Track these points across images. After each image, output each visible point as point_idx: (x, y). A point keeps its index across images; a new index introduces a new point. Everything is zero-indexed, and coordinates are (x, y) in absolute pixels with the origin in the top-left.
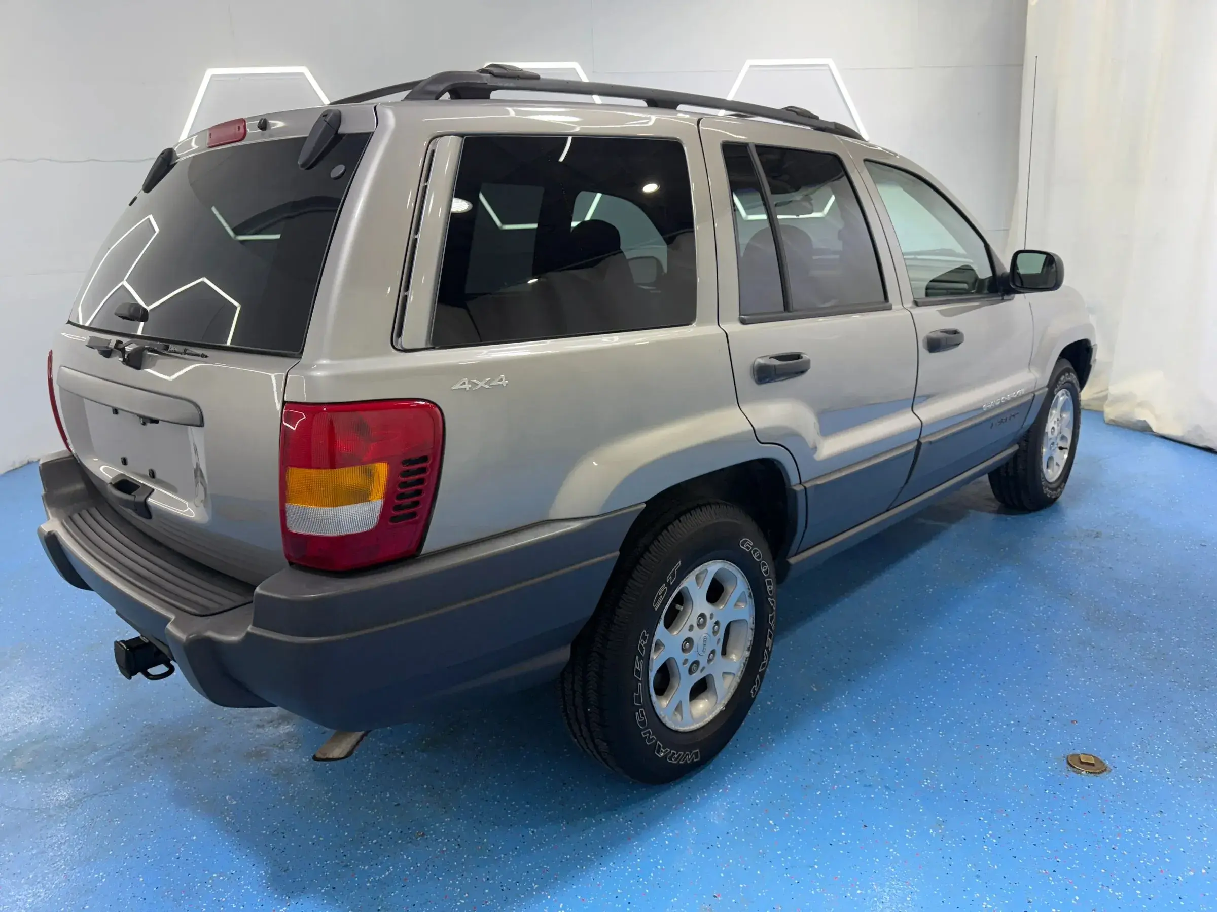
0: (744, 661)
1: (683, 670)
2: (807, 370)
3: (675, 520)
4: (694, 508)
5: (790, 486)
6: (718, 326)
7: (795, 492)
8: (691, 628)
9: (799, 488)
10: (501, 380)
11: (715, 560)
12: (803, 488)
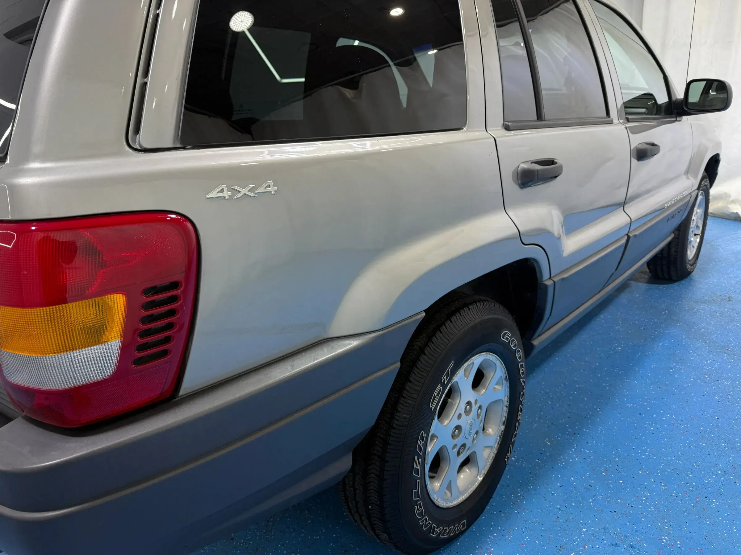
0: (500, 434)
1: (453, 453)
2: (561, 174)
3: (446, 320)
4: (462, 308)
5: (542, 280)
6: (486, 132)
7: (546, 286)
8: (460, 416)
9: (549, 283)
10: (269, 186)
11: (480, 353)
12: (552, 282)
